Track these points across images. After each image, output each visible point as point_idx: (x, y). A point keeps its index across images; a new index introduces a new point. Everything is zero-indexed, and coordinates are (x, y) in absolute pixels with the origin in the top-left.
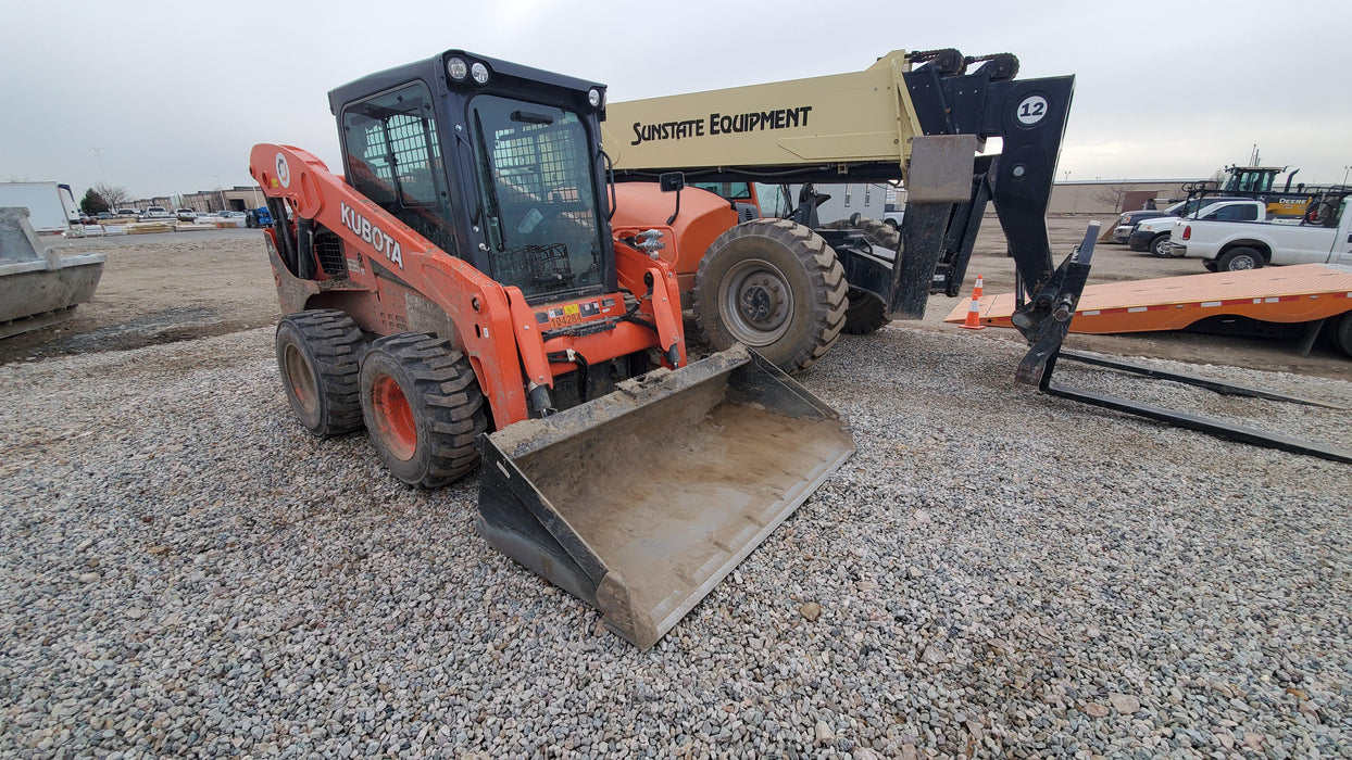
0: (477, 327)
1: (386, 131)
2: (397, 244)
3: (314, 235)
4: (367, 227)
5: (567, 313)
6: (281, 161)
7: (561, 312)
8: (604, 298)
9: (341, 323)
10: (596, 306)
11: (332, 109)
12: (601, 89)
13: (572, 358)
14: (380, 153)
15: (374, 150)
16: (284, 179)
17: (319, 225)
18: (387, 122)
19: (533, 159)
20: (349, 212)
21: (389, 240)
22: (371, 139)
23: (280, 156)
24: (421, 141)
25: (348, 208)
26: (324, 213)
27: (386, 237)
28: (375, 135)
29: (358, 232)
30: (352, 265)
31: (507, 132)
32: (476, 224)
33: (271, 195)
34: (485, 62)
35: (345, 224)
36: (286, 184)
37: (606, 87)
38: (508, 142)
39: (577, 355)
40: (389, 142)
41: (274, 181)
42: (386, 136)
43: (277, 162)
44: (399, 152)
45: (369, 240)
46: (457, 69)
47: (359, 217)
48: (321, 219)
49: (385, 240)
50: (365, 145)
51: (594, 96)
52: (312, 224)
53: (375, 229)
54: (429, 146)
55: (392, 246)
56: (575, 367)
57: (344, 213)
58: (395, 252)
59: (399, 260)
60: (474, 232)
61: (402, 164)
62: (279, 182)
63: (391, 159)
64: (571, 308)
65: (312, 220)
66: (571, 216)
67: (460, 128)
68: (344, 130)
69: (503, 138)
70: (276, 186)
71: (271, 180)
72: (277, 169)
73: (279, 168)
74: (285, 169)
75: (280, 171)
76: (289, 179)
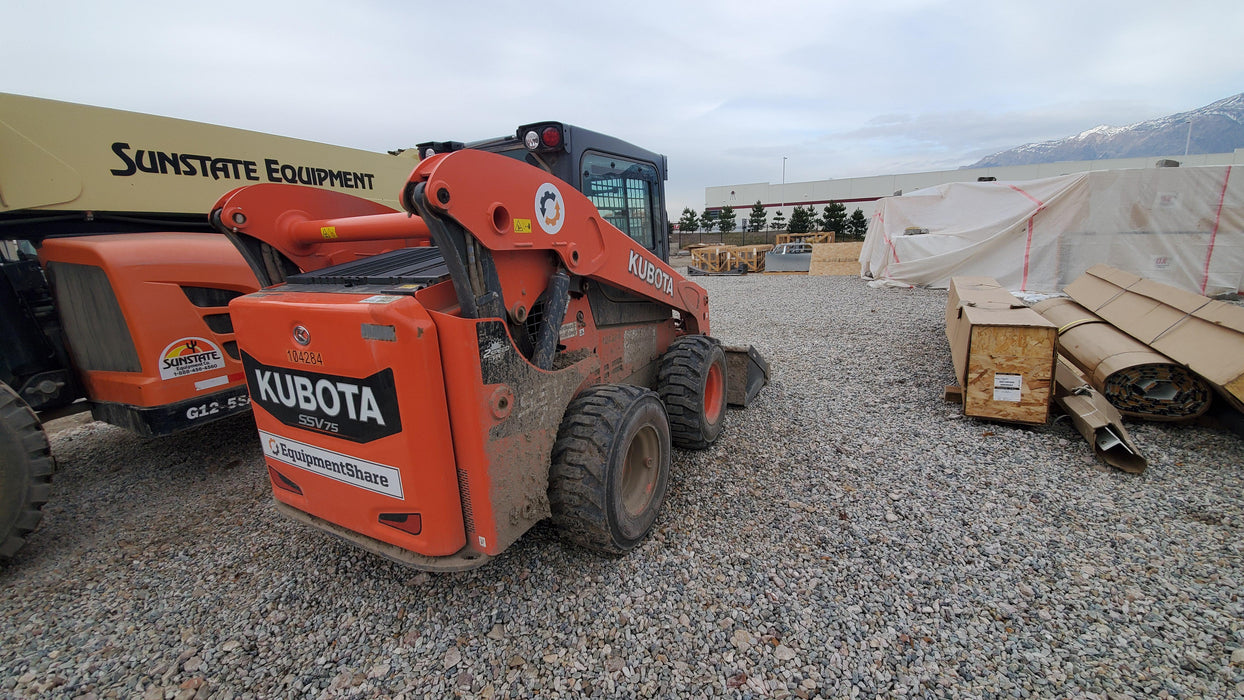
2: (671, 279)
4: (651, 270)
16: (552, 222)
20: (638, 259)
21: (666, 277)
25: (637, 256)
27: (664, 275)
29: (643, 277)
35: (631, 273)
36: (553, 230)
47: (646, 262)
49: (663, 278)
53: (658, 270)
55: (668, 281)
57: (632, 261)
58: (669, 286)
62: (535, 225)
70: (524, 231)
71: (515, 220)
72: (538, 206)
73: (543, 206)
74: (557, 208)
75: (543, 211)
76: (560, 223)
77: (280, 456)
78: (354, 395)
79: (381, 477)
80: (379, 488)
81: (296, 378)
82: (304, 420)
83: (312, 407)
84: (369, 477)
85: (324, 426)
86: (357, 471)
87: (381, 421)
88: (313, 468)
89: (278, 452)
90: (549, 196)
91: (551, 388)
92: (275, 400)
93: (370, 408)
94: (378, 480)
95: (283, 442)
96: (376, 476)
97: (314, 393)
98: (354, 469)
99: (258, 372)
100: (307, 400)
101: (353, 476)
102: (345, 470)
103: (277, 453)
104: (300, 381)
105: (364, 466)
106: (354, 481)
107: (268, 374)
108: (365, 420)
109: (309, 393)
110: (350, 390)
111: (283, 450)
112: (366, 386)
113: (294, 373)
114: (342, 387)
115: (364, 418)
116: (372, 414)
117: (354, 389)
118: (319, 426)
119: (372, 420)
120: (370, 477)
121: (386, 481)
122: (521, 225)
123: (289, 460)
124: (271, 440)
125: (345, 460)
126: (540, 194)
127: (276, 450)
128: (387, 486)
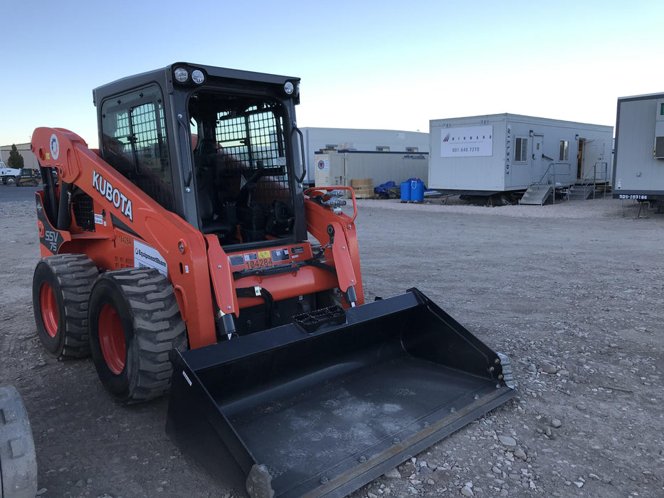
0: (181, 264)
1: (130, 117)
2: (129, 202)
3: (72, 195)
4: (109, 189)
5: (260, 257)
6: (54, 140)
7: (256, 257)
8: (294, 246)
9: (83, 262)
10: (286, 252)
11: (94, 102)
12: (295, 81)
13: (258, 294)
14: (125, 134)
15: (122, 132)
16: (55, 153)
17: (77, 188)
18: (132, 111)
19: (244, 133)
21: (125, 199)
22: (120, 124)
23: (54, 136)
24: (153, 125)
26: (81, 179)
27: (122, 196)
28: (122, 120)
30: (98, 219)
31: (225, 114)
32: (188, 185)
33: (44, 164)
34: (202, 69)
35: (95, 187)
36: (55, 157)
37: (300, 79)
38: (226, 121)
39: (263, 291)
40: (131, 126)
41: (47, 155)
42: (131, 122)
43: (51, 140)
44: (139, 133)
45: (110, 199)
46: (181, 75)
47: (105, 181)
48: (78, 184)
49: (121, 199)
50: (115, 128)
51: (289, 88)
52: (72, 187)
54: (159, 128)
55: (126, 203)
56: (261, 302)
58: (127, 209)
59: (130, 214)
60: (186, 192)
61: (140, 142)
62: (51, 156)
63: (132, 139)
64: (265, 254)
65: (72, 184)
66: (271, 178)
67: (181, 116)
68: (101, 117)
69: (223, 118)
70: (48, 158)
74: (56, 146)
75: (52, 148)
76: (58, 153)
91: (53, 235)
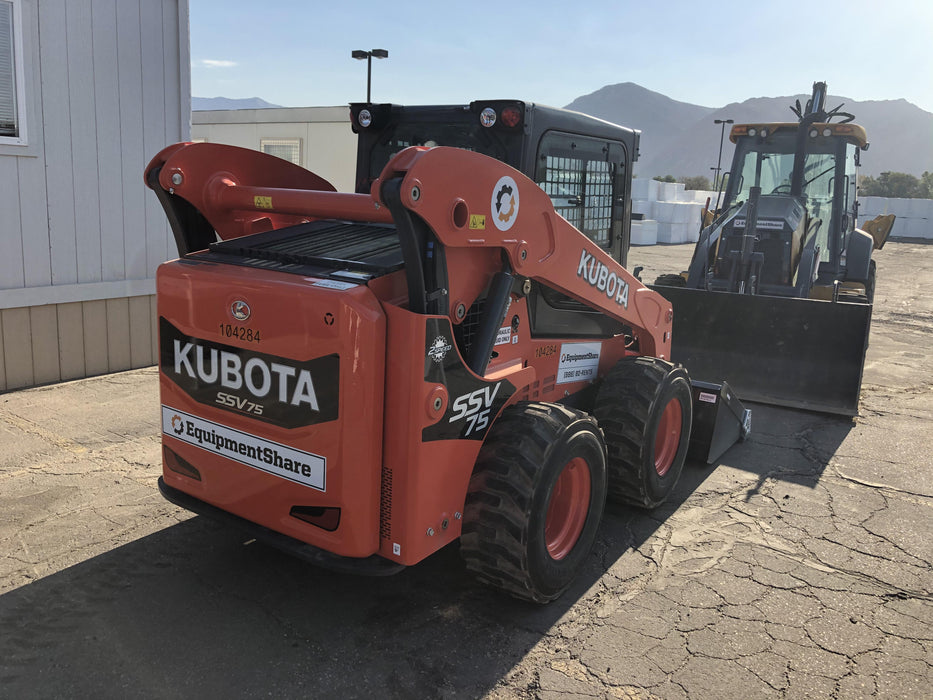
2: (627, 286)
4: (604, 274)
16: (504, 218)
21: (621, 283)
23: (507, 182)
25: (589, 256)
27: (619, 281)
29: (593, 282)
35: (581, 275)
36: (503, 226)
47: (599, 264)
49: (618, 284)
55: (623, 288)
57: (583, 263)
59: (625, 300)
62: (489, 222)
70: (479, 227)
71: (472, 216)
72: (494, 200)
73: (499, 200)
74: (512, 202)
75: (499, 205)
76: (513, 219)
77: (184, 436)
78: (289, 377)
79: (304, 466)
80: (300, 477)
81: (223, 353)
82: (223, 398)
83: (237, 385)
84: (289, 465)
85: (247, 406)
86: (276, 457)
87: (315, 406)
88: (223, 450)
89: (182, 430)
90: (507, 190)
91: (482, 396)
92: (192, 374)
93: (305, 392)
94: (300, 468)
95: (191, 420)
96: (297, 464)
97: (242, 371)
98: (273, 456)
99: (177, 344)
100: (232, 377)
101: (270, 462)
102: (262, 456)
103: (179, 432)
104: (226, 357)
105: (285, 453)
106: (271, 468)
107: (189, 347)
108: (298, 404)
109: (235, 371)
110: (286, 372)
111: (189, 429)
112: (305, 369)
113: (223, 348)
114: (276, 367)
115: (296, 401)
116: (305, 399)
117: (292, 371)
118: (240, 407)
119: (305, 405)
120: (291, 465)
121: (309, 470)
122: (476, 221)
123: (195, 440)
124: (176, 417)
125: (264, 445)
126: (498, 188)
127: (179, 429)
128: (309, 475)
